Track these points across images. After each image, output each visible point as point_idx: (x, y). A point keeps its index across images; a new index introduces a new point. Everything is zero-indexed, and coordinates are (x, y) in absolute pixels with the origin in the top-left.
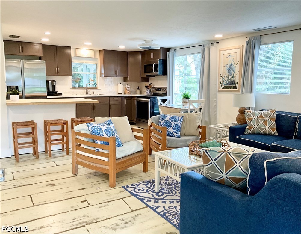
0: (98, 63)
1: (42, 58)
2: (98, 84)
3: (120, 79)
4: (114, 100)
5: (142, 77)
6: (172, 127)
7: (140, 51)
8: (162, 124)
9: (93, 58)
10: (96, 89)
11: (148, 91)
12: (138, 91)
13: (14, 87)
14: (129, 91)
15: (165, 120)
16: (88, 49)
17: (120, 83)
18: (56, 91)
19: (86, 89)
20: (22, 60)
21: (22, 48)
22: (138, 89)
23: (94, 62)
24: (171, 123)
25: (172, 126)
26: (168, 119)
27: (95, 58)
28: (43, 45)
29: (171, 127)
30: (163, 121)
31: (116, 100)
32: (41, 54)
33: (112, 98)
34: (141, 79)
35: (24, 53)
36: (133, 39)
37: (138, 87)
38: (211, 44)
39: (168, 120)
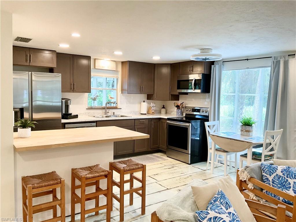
0: (119, 77)
1: (55, 70)
2: (119, 103)
3: (144, 96)
4: (140, 123)
5: (171, 95)
6: (292, 188)
7: (171, 64)
8: (273, 182)
9: (114, 71)
10: (116, 108)
11: (179, 111)
12: (163, 111)
13: (18, 110)
14: (153, 111)
15: (275, 174)
16: (110, 60)
17: (144, 102)
18: (70, 112)
19: (105, 109)
20: (30, 73)
21: (30, 56)
22: (164, 107)
23: (115, 75)
24: (287, 180)
25: (292, 185)
26: (279, 172)
27: (116, 71)
28: (57, 53)
29: (290, 187)
30: (273, 176)
31: (142, 122)
32: (54, 65)
33: (138, 121)
34: (170, 96)
35: (32, 64)
36: (185, 48)
37: (164, 106)
38: (289, 55)
39: (281, 174)
